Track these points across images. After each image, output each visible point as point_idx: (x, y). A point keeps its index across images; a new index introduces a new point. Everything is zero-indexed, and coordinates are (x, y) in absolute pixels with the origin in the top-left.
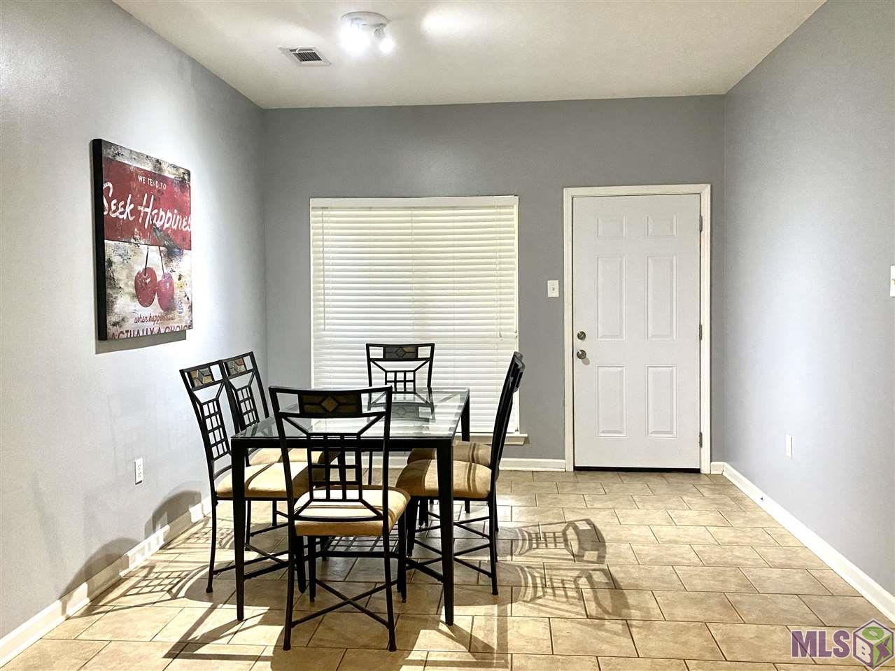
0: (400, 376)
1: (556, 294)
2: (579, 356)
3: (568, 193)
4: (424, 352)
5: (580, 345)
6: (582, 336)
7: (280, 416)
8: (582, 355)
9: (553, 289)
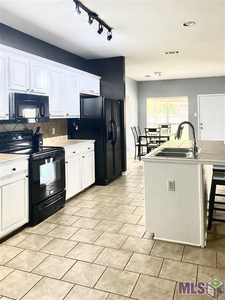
0: (165, 131)
1: (196, 116)
2: (201, 128)
3: (198, 96)
4: (169, 126)
5: (201, 126)
6: (202, 124)
7: (146, 132)
8: (202, 128)
9: (195, 115)
